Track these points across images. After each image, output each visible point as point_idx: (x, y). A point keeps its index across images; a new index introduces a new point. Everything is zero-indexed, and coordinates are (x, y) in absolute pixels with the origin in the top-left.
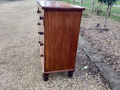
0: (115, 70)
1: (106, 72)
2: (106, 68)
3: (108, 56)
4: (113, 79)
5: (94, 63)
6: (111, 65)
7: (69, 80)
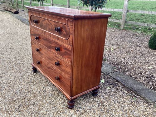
0: (131, 76)
1: (125, 81)
2: (122, 77)
3: (116, 64)
4: (135, 86)
5: (108, 74)
6: (124, 73)
7: (96, 99)
